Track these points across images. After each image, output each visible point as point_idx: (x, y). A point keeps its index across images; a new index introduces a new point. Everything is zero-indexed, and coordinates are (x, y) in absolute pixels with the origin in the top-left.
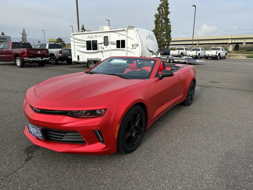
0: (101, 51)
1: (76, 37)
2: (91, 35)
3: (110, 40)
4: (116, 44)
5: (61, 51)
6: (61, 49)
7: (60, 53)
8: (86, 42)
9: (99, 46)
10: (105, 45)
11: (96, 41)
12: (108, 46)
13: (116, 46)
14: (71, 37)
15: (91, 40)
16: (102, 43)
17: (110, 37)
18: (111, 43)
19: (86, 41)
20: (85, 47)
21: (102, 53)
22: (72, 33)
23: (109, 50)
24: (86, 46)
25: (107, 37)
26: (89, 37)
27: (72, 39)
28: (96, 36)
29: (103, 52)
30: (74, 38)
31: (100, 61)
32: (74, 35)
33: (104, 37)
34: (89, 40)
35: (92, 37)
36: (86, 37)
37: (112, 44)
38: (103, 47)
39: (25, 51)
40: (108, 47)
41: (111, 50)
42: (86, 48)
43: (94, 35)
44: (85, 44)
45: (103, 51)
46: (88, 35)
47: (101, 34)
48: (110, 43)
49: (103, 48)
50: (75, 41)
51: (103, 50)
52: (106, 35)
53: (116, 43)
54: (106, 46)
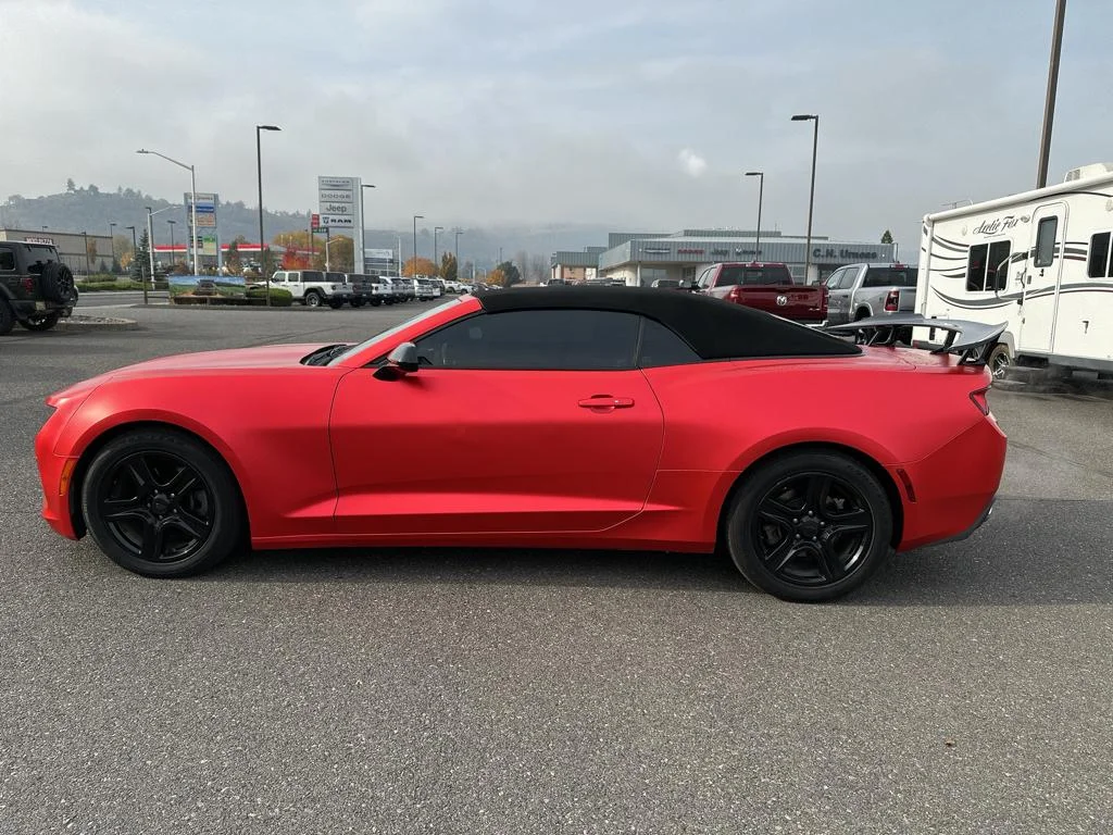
0: (1012, 296)
1: (940, 230)
2: (989, 218)
3: (1064, 235)
4: (1087, 257)
5: (892, 296)
6: (894, 289)
7: (891, 305)
8: (967, 255)
9: (1014, 269)
10: (1036, 265)
11: (1008, 243)
12: (1050, 265)
13: (1084, 266)
14: (924, 235)
15: (989, 240)
16: (1025, 256)
17: (1066, 218)
18: (1067, 250)
19: (968, 249)
20: (963, 276)
21: (1020, 302)
22: (925, 218)
23: (1053, 288)
24: (966, 271)
25: (1054, 219)
26: (983, 229)
27: (925, 241)
28: (1010, 220)
29: (1025, 297)
30: (933, 239)
31: (1006, 344)
32: (934, 221)
33: (1042, 221)
34: (980, 240)
35: (995, 226)
37: (1072, 254)
38: (1028, 274)
39: (733, 295)
40: (1051, 275)
41: (1062, 287)
42: (964, 280)
43: (1001, 215)
44: (963, 264)
45: (1028, 293)
46: (977, 221)
47: (1028, 210)
48: (1061, 254)
49: (1030, 278)
50: (937, 249)
51: (1029, 288)
52: (1047, 211)
53: (1087, 248)
54: (1040, 269)
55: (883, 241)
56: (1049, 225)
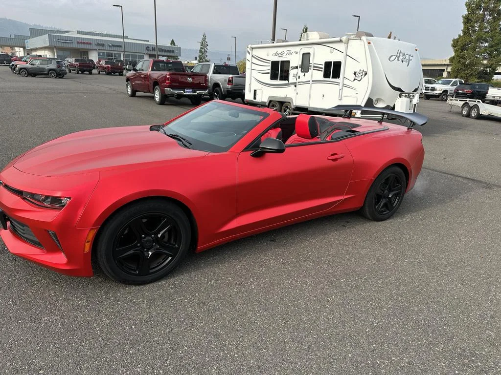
0: (292, 84)
1: (256, 53)
2: (280, 50)
3: (313, 60)
4: (323, 70)
5: (231, 79)
6: (231, 76)
7: (230, 83)
8: (270, 65)
9: (292, 73)
10: (302, 72)
11: (288, 62)
12: (308, 72)
13: (322, 73)
14: (248, 54)
15: (280, 59)
16: (297, 67)
17: (314, 54)
18: (314, 67)
19: (270, 62)
20: (268, 73)
21: (295, 86)
22: (249, 46)
23: (309, 81)
24: (270, 71)
25: (309, 54)
26: (277, 54)
27: (249, 57)
28: (289, 52)
29: (297, 84)
30: (252, 56)
31: (290, 103)
32: (252, 48)
33: (304, 54)
34: (276, 59)
35: (282, 53)
36: (272, 55)
37: (317, 68)
38: (298, 75)
39: (168, 77)
40: (308, 76)
41: (313, 81)
42: (269, 75)
43: (285, 50)
44: (268, 68)
45: (298, 83)
46: (274, 50)
47: (298, 49)
48: (312, 68)
49: (299, 77)
50: (255, 61)
51: (299, 80)
52: (306, 50)
53: (323, 67)
54: (303, 73)
55: (171, 44)
56: (306, 56)
